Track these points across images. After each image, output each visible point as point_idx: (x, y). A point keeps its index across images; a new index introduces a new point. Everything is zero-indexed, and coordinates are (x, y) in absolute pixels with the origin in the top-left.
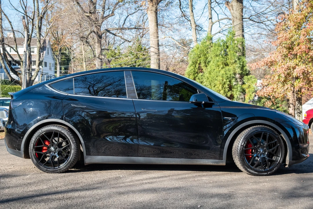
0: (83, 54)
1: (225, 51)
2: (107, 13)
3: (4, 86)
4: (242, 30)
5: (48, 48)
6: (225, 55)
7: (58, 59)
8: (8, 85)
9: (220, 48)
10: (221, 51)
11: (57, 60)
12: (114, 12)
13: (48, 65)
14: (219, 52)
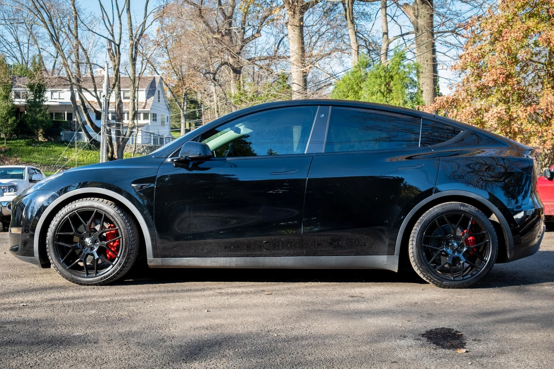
0: (215, 100)
1: (388, 84)
2: (249, 33)
3: (87, 152)
4: (431, 52)
5: (159, 91)
6: (387, 93)
7: (183, 109)
8: (93, 150)
9: (378, 81)
10: (380, 85)
11: (181, 111)
12: (261, 31)
13: (158, 118)
14: (377, 87)
